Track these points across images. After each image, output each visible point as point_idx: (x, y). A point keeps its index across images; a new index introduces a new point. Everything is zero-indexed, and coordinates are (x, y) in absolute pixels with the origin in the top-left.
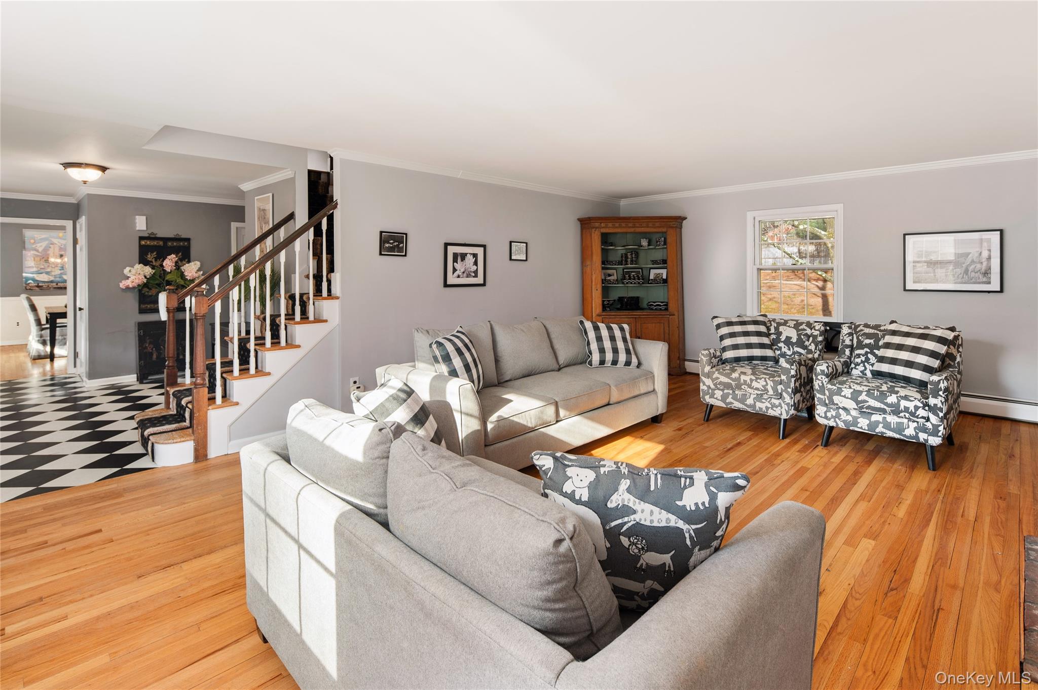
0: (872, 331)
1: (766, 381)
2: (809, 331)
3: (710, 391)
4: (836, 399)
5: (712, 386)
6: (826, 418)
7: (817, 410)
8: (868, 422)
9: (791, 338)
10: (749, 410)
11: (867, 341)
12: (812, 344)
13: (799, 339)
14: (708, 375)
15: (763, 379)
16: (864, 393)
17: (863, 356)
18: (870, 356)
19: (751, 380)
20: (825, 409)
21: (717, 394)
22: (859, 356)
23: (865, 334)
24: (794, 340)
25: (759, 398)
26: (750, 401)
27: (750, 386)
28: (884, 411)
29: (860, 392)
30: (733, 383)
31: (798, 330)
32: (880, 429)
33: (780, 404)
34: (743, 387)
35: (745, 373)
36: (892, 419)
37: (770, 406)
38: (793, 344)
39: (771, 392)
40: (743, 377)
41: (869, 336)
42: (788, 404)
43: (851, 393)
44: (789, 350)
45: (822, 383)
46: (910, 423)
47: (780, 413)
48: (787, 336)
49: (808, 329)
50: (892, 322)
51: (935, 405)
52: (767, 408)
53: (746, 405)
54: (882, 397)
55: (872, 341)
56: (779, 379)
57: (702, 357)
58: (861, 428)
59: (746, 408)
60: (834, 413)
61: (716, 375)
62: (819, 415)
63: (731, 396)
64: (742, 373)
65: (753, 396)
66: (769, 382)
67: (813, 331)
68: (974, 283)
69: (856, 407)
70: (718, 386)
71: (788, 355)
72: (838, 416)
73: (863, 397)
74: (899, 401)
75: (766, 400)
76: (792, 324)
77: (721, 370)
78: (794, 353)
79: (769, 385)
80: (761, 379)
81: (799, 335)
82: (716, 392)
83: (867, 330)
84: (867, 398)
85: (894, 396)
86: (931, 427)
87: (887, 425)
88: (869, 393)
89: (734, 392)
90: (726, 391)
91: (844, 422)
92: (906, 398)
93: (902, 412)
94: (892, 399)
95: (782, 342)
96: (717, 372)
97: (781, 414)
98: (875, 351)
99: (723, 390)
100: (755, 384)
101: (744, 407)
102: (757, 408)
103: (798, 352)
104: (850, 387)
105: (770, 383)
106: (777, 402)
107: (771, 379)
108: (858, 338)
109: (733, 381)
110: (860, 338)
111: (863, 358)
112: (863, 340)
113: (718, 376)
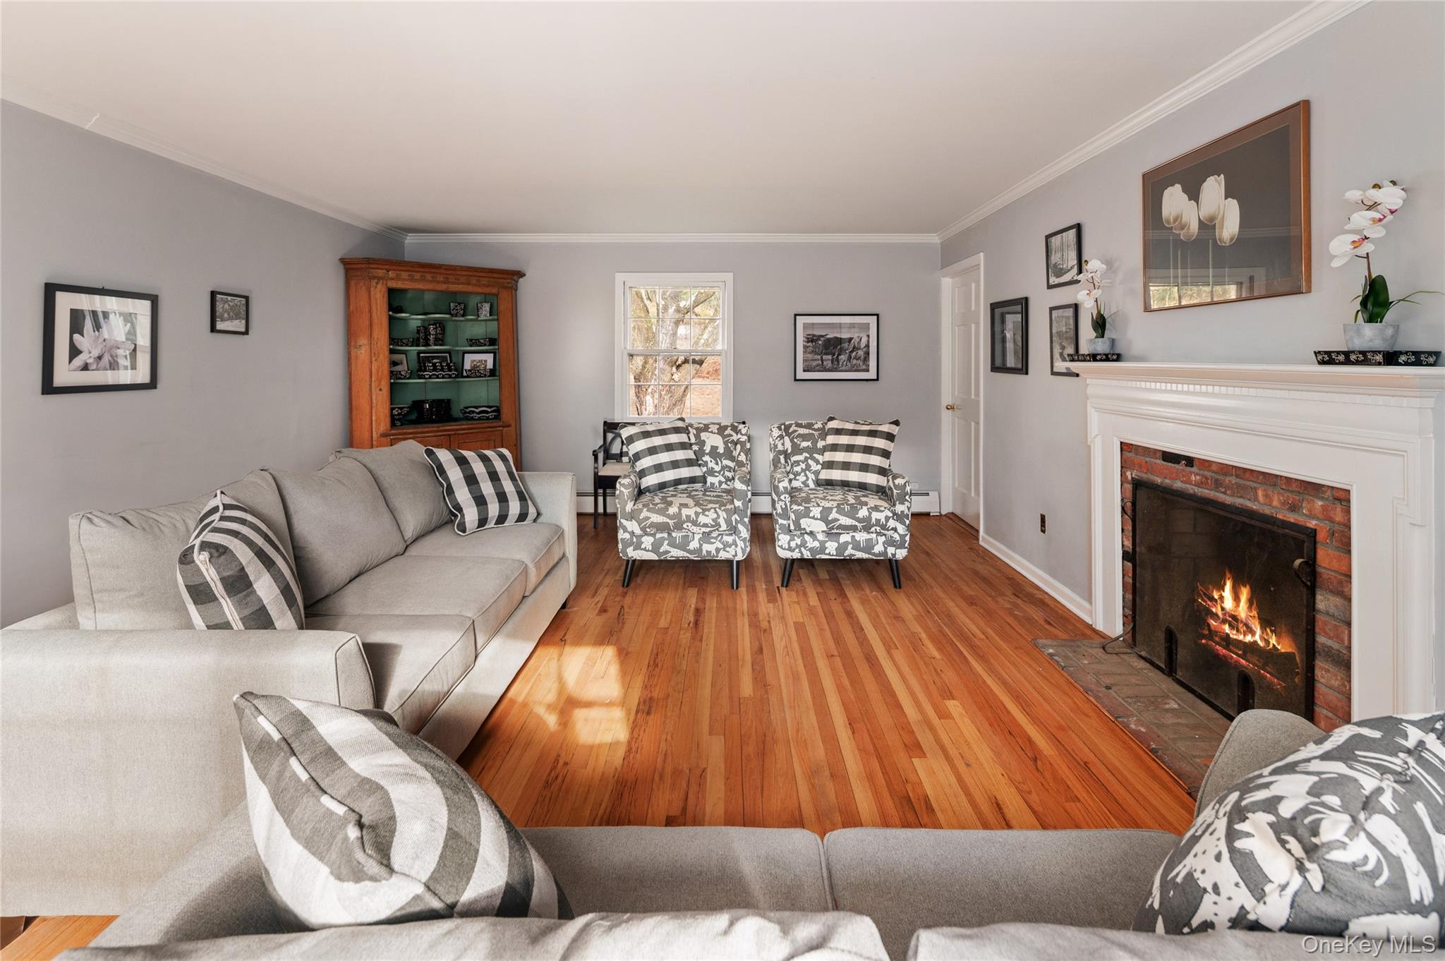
0: (806, 431)
1: (716, 512)
2: (735, 437)
3: (635, 540)
4: (804, 523)
5: (638, 531)
6: (790, 549)
7: (779, 540)
8: (836, 545)
9: (717, 448)
10: (692, 557)
11: (805, 444)
12: (742, 454)
13: (727, 448)
14: (632, 516)
15: (712, 510)
16: (835, 510)
17: (803, 463)
18: (809, 461)
19: (697, 514)
20: (788, 537)
21: (646, 543)
22: (797, 463)
23: (800, 436)
24: (721, 450)
25: (706, 537)
26: (694, 545)
27: (695, 523)
28: (854, 529)
29: (830, 509)
30: (671, 522)
31: (724, 437)
32: (849, 551)
33: (734, 541)
34: (685, 526)
35: (686, 506)
36: (861, 537)
37: (721, 546)
38: (720, 456)
39: (724, 527)
40: (685, 512)
41: (804, 437)
42: (744, 540)
43: (821, 512)
44: (717, 464)
45: (786, 505)
46: (879, 538)
47: (734, 554)
48: (712, 446)
49: (734, 434)
50: (831, 419)
51: (902, 512)
52: (718, 550)
53: (689, 552)
54: (852, 513)
55: (809, 444)
56: (733, 506)
57: (622, 489)
58: (829, 554)
59: (688, 555)
60: (798, 541)
61: (645, 513)
62: (781, 547)
63: (666, 542)
64: (682, 505)
65: (697, 537)
66: (720, 512)
67: (739, 436)
68: (856, 371)
69: (825, 529)
70: (648, 530)
71: (716, 472)
72: (804, 544)
73: (834, 515)
74: (870, 514)
75: (716, 538)
76: (714, 428)
77: (651, 506)
78: (723, 468)
79: (721, 518)
80: (709, 510)
81: (726, 443)
82: (645, 539)
83: (802, 431)
84: (837, 516)
85: (865, 508)
86: (898, 538)
87: (857, 546)
88: (840, 511)
89: (669, 534)
90: (658, 536)
91: (811, 550)
92: (876, 509)
93: (873, 526)
94: (863, 513)
95: (707, 454)
96: (645, 510)
97: (736, 555)
98: (815, 455)
99: (653, 535)
100: (702, 519)
101: (686, 554)
102: (704, 552)
103: (727, 466)
104: (819, 506)
105: (723, 514)
106: (729, 539)
107: (723, 508)
108: (792, 441)
109: (670, 519)
110: (795, 440)
111: (803, 466)
112: (799, 442)
113: (648, 514)
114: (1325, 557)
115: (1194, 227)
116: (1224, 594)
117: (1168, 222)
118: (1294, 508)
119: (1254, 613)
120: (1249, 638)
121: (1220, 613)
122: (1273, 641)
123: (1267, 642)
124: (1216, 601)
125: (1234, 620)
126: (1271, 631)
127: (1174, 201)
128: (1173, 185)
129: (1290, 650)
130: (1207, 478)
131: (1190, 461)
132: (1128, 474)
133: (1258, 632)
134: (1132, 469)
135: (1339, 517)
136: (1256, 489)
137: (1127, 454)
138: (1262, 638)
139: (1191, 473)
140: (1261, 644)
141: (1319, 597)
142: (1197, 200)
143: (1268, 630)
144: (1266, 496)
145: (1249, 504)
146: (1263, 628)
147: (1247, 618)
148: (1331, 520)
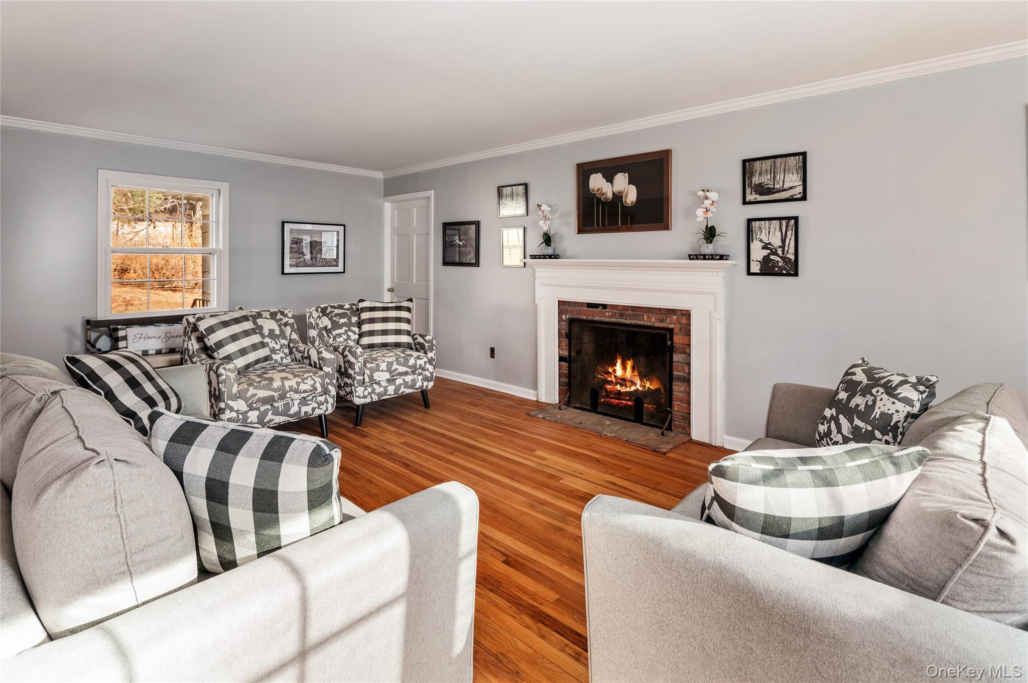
0: (341, 311)
1: (313, 379)
2: (285, 320)
3: (241, 417)
4: (376, 376)
5: (245, 408)
6: (365, 397)
7: (356, 392)
8: (394, 387)
9: (274, 330)
10: (291, 420)
11: (342, 321)
12: (293, 333)
13: (281, 330)
14: (240, 395)
15: (309, 378)
16: (395, 363)
17: (344, 334)
18: (349, 333)
19: (298, 384)
20: (363, 388)
21: (252, 417)
22: (340, 335)
23: (337, 315)
24: (277, 332)
25: (304, 402)
26: (294, 410)
27: (297, 391)
28: (406, 373)
29: (392, 362)
30: (276, 395)
31: (277, 321)
32: (402, 390)
33: (326, 399)
34: (288, 395)
35: (287, 378)
36: (409, 378)
37: (316, 405)
38: (278, 337)
39: (319, 389)
40: (287, 384)
41: (342, 316)
42: (333, 397)
43: (387, 366)
44: (277, 344)
46: (419, 377)
47: (325, 409)
48: (269, 330)
49: (283, 318)
50: (362, 301)
51: (432, 357)
52: (314, 409)
53: (290, 416)
54: (405, 364)
55: (345, 320)
56: (323, 373)
57: (229, 374)
58: (389, 395)
59: (289, 419)
60: (370, 390)
61: (252, 391)
62: (358, 397)
63: (270, 412)
64: (283, 379)
65: (296, 403)
66: (316, 379)
67: (287, 319)
68: (329, 266)
69: (389, 377)
70: (254, 405)
71: (277, 350)
72: (373, 391)
73: (395, 366)
74: (416, 361)
75: (311, 400)
76: (267, 314)
77: (255, 384)
78: (282, 346)
79: (318, 383)
80: (307, 379)
81: (279, 326)
82: (250, 414)
83: (337, 311)
85: (412, 358)
86: (429, 375)
87: (406, 385)
88: (399, 363)
89: (271, 405)
90: (262, 409)
91: (379, 395)
92: (419, 358)
93: (418, 369)
94: (412, 362)
95: (267, 336)
96: (251, 388)
97: (327, 410)
98: (351, 328)
99: (258, 409)
100: (303, 387)
101: (287, 419)
102: (303, 414)
104: (384, 362)
105: (318, 380)
106: (322, 399)
107: (317, 375)
108: (331, 319)
109: (275, 392)
110: (334, 319)
111: (345, 337)
112: (337, 320)
113: (255, 391)
114: (678, 339)
115: (610, 195)
116: (616, 368)
117: (594, 191)
118: (662, 321)
119: (636, 373)
120: (633, 388)
121: (614, 380)
122: (648, 385)
123: (644, 387)
124: (611, 373)
125: (623, 381)
126: (647, 380)
127: (597, 182)
128: (597, 173)
129: (657, 387)
130: (615, 313)
131: (605, 306)
132: (564, 317)
133: (639, 383)
134: (565, 314)
135: (684, 321)
136: (643, 316)
137: (563, 307)
138: (641, 385)
139: (606, 312)
140: (640, 389)
141: (674, 356)
142: (612, 183)
143: (645, 380)
144: (648, 317)
145: (639, 322)
146: (641, 380)
147: (631, 377)
148: (680, 324)
